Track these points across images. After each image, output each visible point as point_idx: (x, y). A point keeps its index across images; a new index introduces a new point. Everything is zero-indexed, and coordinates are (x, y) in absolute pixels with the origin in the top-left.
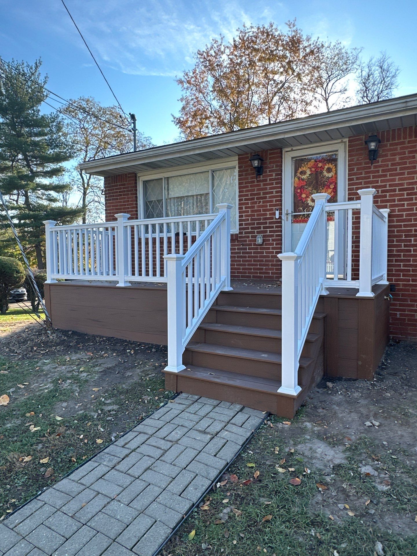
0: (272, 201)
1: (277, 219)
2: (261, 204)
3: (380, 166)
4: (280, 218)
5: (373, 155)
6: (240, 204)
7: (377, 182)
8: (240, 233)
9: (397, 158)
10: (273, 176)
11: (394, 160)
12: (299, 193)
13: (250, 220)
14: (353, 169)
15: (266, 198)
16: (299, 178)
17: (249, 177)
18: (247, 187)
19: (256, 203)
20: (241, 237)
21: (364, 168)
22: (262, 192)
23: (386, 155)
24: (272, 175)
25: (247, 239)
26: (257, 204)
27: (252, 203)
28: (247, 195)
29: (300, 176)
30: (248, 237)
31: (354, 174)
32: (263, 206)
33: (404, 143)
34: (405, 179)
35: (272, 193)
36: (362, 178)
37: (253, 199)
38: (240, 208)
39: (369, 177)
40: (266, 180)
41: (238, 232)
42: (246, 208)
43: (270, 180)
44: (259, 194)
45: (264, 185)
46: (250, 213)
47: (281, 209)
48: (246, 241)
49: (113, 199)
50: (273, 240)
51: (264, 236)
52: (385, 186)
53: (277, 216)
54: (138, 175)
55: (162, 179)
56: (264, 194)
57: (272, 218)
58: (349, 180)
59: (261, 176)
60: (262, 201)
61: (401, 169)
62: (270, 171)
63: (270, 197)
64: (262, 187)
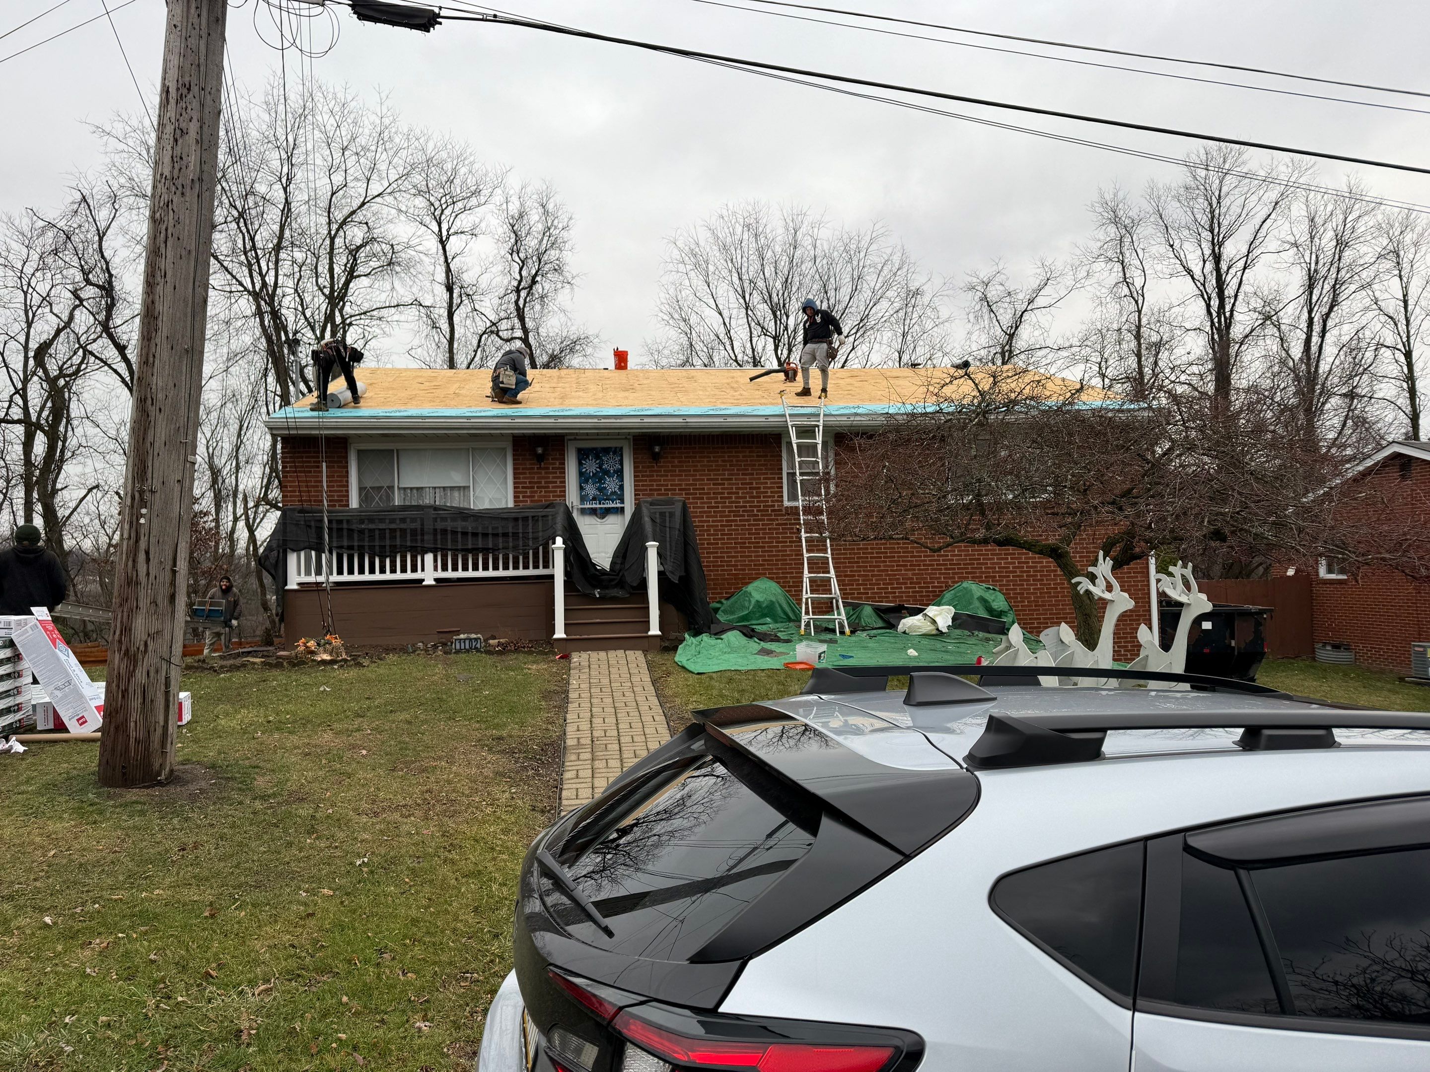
0: (556, 492)
2: (543, 493)
3: (662, 467)
5: (656, 457)
6: (515, 492)
7: (660, 481)
9: (676, 461)
11: (673, 462)
14: (638, 467)
15: (548, 487)
17: (528, 462)
18: (525, 473)
19: (536, 492)
21: (648, 467)
22: (543, 481)
23: (667, 458)
24: (555, 464)
26: (538, 494)
27: (531, 492)
28: (525, 483)
31: (640, 471)
32: (545, 496)
33: (680, 448)
34: (683, 480)
35: (556, 482)
36: (647, 476)
37: (533, 487)
38: (515, 497)
39: (653, 476)
40: (548, 468)
42: (523, 497)
43: (553, 468)
44: (540, 483)
45: (546, 473)
52: (667, 485)
54: (350, 444)
55: (393, 450)
56: (546, 483)
58: (635, 476)
59: (543, 464)
61: (680, 471)
62: (552, 459)
63: (553, 487)
64: (543, 475)
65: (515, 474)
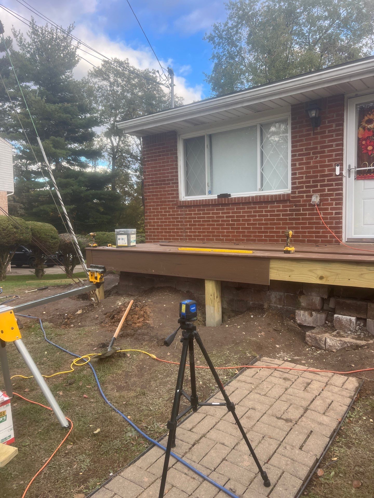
0: (331, 156)
1: (338, 176)
2: (318, 159)
4: (341, 174)
8: (293, 193)
10: (332, 127)
12: (364, 145)
13: (304, 177)
16: (364, 128)
17: (304, 129)
20: (293, 197)
22: (319, 146)
25: (301, 199)
26: (314, 160)
29: (366, 125)
30: (302, 197)
35: (331, 146)
38: (293, 165)
41: (290, 192)
42: (300, 164)
43: (329, 131)
44: (316, 148)
46: (305, 170)
47: (341, 165)
48: (299, 201)
49: (152, 160)
50: (332, 200)
51: (321, 196)
53: (338, 172)
55: (204, 136)
57: (331, 175)
59: (319, 128)
60: (319, 155)
62: (329, 122)
63: (329, 151)
64: (319, 140)
65: (293, 142)
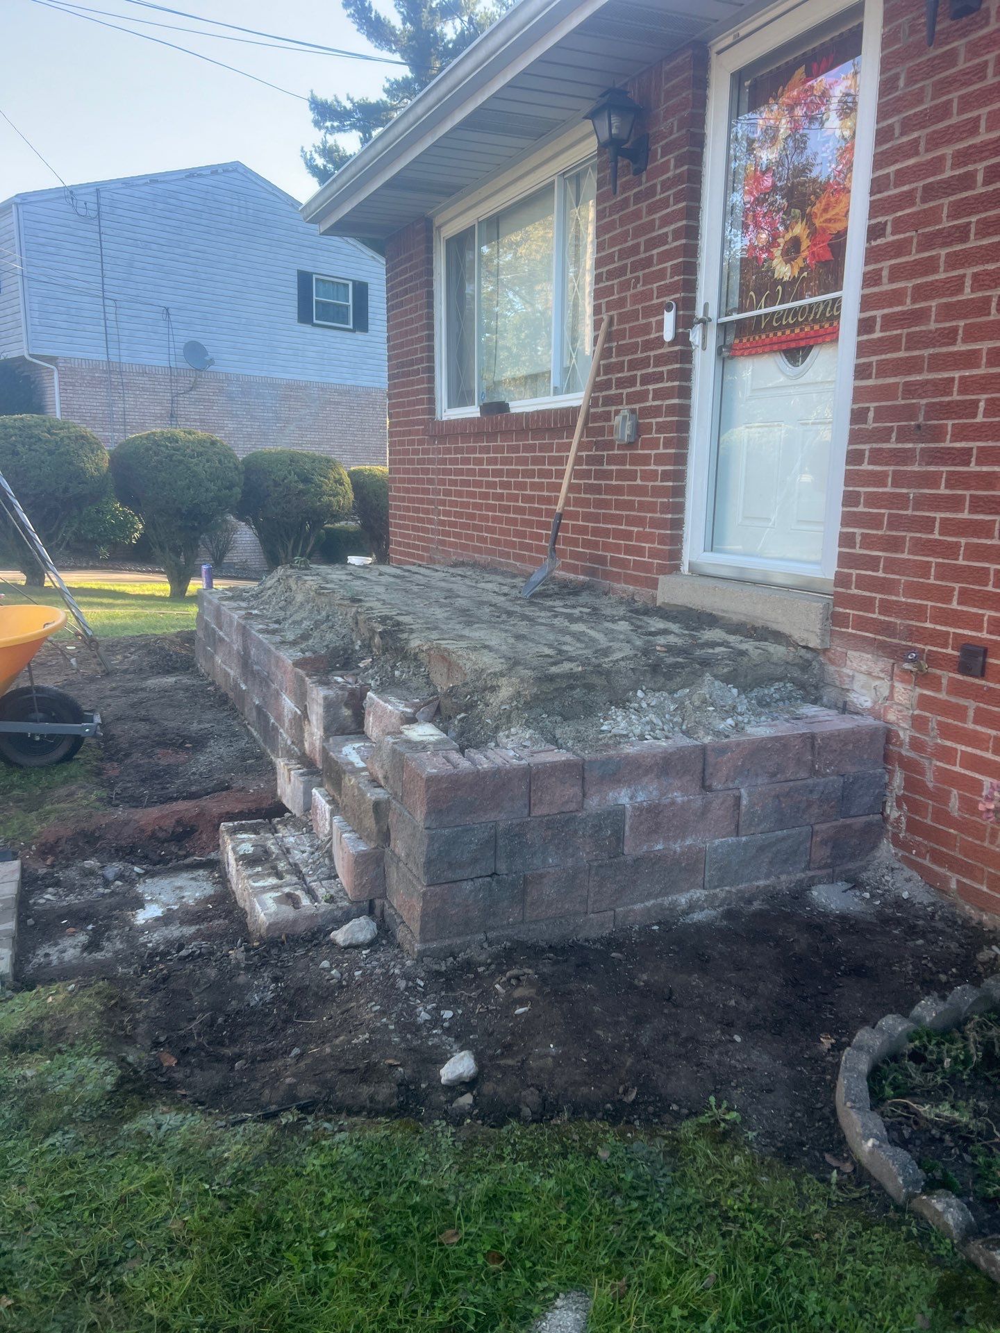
1: (672, 344)
4: (681, 338)
6: (598, 295)
10: (669, 168)
13: (614, 351)
14: (894, 83)
15: (650, 261)
18: (612, 226)
19: (629, 284)
20: (594, 417)
21: (932, 68)
22: (642, 242)
24: (667, 166)
25: (606, 425)
26: (632, 291)
27: (621, 288)
28: (612, 258)
31: (898, 106)
32: (643, 297)
37: (624, 270)
39: (947, 110)
43: (663, 187)
44: (637, 249)
46: (616, 326)
48: (602, 431)
50: (659, 428)
51: (638, 413)
53: (668, 332)
54: (438, 221)
55: (474, 226)
56: (647, 245)
58: (878, 138)
59: (644, 176)
60: (642, 273)
62: (663, 152)
63: (660, 258)
64: (645, 218)
